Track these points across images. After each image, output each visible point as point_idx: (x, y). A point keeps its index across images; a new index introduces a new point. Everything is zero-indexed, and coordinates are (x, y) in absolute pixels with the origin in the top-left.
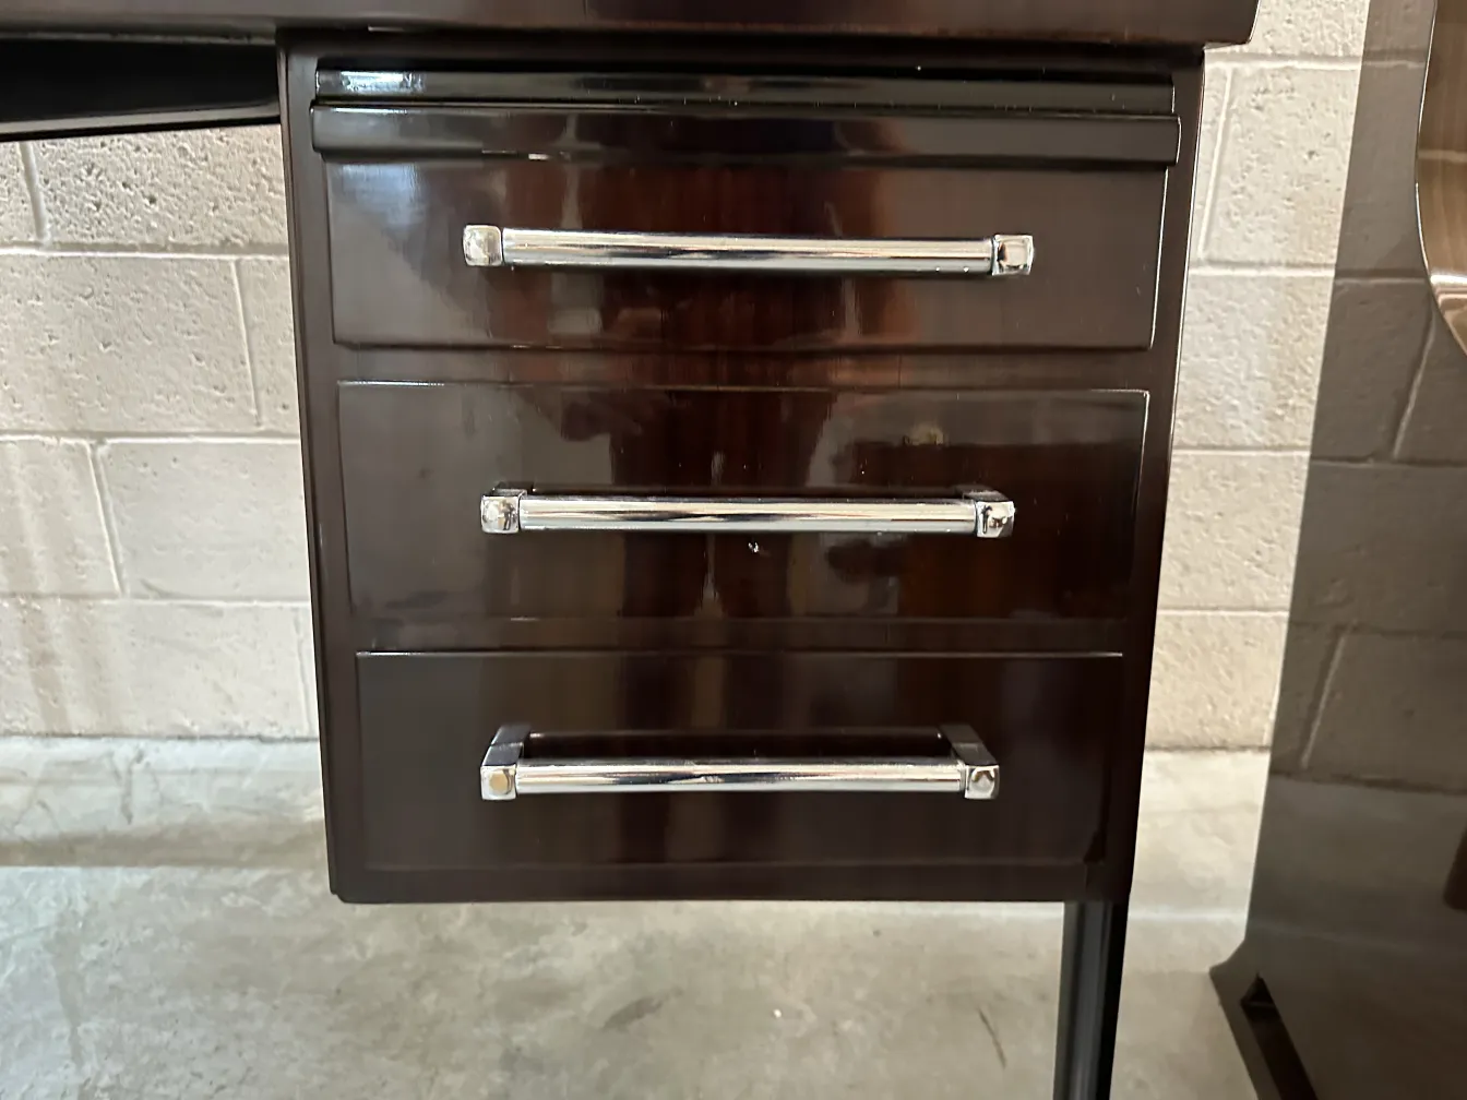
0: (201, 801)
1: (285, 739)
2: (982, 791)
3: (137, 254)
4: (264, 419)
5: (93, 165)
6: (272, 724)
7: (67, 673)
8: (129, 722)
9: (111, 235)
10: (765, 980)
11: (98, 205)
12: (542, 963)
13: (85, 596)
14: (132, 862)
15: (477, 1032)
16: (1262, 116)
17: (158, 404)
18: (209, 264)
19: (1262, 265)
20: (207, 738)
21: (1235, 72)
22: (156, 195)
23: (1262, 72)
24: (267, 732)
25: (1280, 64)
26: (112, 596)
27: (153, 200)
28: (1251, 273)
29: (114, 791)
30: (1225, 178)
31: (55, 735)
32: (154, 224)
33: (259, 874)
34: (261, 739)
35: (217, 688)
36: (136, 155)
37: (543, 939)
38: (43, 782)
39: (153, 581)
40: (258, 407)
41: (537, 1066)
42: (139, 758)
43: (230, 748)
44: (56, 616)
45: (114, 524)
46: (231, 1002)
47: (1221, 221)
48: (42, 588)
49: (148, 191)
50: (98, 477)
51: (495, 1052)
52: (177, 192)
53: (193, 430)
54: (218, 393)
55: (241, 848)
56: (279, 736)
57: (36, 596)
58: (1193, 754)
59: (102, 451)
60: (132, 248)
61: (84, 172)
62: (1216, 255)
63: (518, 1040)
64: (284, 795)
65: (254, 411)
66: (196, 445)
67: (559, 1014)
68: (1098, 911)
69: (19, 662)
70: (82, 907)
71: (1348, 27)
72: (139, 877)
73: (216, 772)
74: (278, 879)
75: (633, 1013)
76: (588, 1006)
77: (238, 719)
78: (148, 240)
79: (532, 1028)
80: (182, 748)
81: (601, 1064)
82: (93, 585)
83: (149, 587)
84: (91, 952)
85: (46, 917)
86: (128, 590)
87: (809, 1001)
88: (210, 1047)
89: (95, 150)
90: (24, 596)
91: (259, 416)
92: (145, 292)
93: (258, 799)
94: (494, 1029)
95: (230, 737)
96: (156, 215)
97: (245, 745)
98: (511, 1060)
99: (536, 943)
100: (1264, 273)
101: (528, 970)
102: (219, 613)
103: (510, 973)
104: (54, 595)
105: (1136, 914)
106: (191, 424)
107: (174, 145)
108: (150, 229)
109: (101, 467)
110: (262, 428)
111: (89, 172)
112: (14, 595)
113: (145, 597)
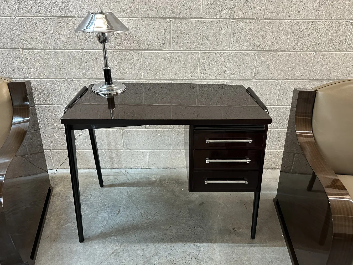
0: (138, 177)
1: (145, 168)
2: (247, 183)
4: (146, 127)
7: (115, 160)
8: (123, 166)
10: (217, 200)
13: (118, 150)
14: (133, 186)
15: (184, 206)
16: (285, 87)
19: (285, 105)
20: (134, 168)
21: (281, 82)
23: (285, 82)
24: (142, 167)
25: (288, 81)
26: (122, 150)
28: (283, 106)
29: (125, 177)
30: (280, 95)
31: (112, 168)
33: (150, 188)
35: (136, 161)
38: (114, 175)
39: (129, 148)
41: (192, 210)
42: (126, 172)
43: (138, 170)
44: (114, 153)
45: (124, 140)
46: (153, 203)
47: (279, 100)
48: (113, 149)
50: (122, 134)
51: (187, 208)
53: (136, 128)
55: (146, 184)
57: (112, 150)
58: (274, 170)
59: (123, 131)
62: (278, 104)
64: (148, 176)
67: (193, 204)
68: (258, 193)
69: (108, 159)
70: (129, 192)
71: (297, 76)
72: (135, 188)
73: (138, 174)
74: (153, 188)
75: (202, 204)
76: (196, 203)
77: (138, 166)
79: (190, 206)
80: (131, 170)
81: (199, 210)
82: (120, 148)
83: (128, 148)
84: (134, 198)
85: (126, 194)
86: (125, 149)
87: (223, 202)
88: (153, 208)
90: (110, 150)
93: (145, 177)
94: (186, 206)
97: (140, 169)
98: (189, 209)
100: (285, 106)
101: (188, 199)
102: (137, 152)
103: (186, 199)
104: (114, 150)
105: (261, 192)
109: (123, 133)
112: (108, 150)
113: (127, 150)
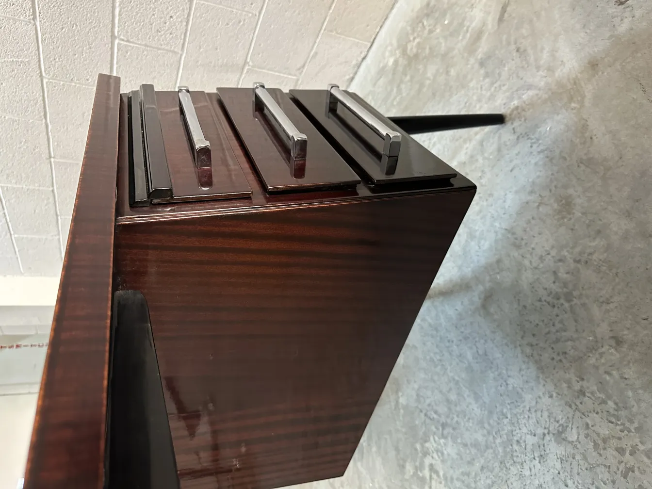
3: (189, 29)
4: (254, 12)
5: (158, 30)
6: (361, 53)
9: (181, 34)
11: (171, 34)
12: (470, 29)
15: (469, 66)
17: (240, 42)
18: (195, 9)
20: (356, 73)
22: (170, 15)
24: (363, 55)
26: (298, 80)
27: (171, 17)
32: (180, 20)
34: (364, 58)
35: (340, 64)
36: (156, 16)
37: (465, 23)
39: (299, 66)
40: (250, 13)
41: (489, 57)
49: (168, 17)
51: (477, 66)
52: (170, 8)
54: (241, 24)
56: (366, 53)
59: (251, 64)
60: (186, 30)
61: (159, 34)
63: (479, 57)
65: (251, 15)
66: (257, 36)
67: (484, 38)
76: (490, 26)
77: (354, 62)
78: (184, 24)
79: (480, 50)
81: (504, 37)
83: (299, 69)
89: (153, 28)
91: (253, 14)
92: (202, 32)
94: (472, 61)
95: (359, 67)
96: (177, 18)
98: (482, 63)
99: (464, 26)
101: (468, 35)
102: (316, 53)
103: (464, 43)
106: (249, 35)
107: (154, 3)
108: (181, 22)
110: (257, 14)
111: (160, 32)
113: (302, 71)
